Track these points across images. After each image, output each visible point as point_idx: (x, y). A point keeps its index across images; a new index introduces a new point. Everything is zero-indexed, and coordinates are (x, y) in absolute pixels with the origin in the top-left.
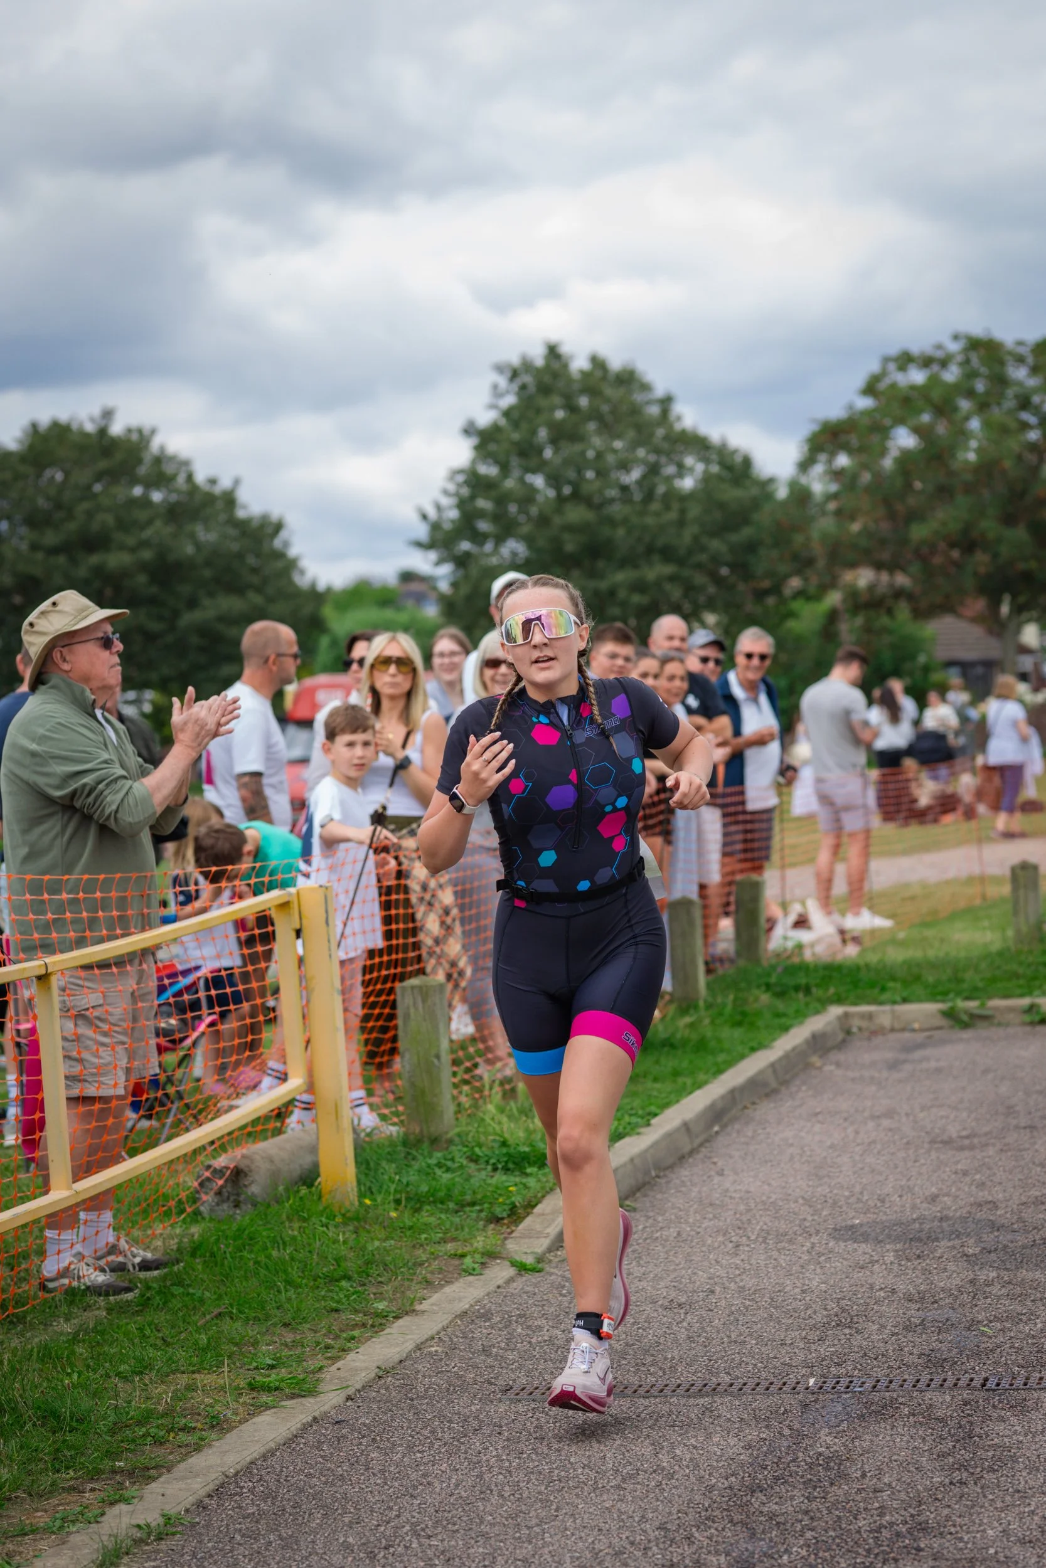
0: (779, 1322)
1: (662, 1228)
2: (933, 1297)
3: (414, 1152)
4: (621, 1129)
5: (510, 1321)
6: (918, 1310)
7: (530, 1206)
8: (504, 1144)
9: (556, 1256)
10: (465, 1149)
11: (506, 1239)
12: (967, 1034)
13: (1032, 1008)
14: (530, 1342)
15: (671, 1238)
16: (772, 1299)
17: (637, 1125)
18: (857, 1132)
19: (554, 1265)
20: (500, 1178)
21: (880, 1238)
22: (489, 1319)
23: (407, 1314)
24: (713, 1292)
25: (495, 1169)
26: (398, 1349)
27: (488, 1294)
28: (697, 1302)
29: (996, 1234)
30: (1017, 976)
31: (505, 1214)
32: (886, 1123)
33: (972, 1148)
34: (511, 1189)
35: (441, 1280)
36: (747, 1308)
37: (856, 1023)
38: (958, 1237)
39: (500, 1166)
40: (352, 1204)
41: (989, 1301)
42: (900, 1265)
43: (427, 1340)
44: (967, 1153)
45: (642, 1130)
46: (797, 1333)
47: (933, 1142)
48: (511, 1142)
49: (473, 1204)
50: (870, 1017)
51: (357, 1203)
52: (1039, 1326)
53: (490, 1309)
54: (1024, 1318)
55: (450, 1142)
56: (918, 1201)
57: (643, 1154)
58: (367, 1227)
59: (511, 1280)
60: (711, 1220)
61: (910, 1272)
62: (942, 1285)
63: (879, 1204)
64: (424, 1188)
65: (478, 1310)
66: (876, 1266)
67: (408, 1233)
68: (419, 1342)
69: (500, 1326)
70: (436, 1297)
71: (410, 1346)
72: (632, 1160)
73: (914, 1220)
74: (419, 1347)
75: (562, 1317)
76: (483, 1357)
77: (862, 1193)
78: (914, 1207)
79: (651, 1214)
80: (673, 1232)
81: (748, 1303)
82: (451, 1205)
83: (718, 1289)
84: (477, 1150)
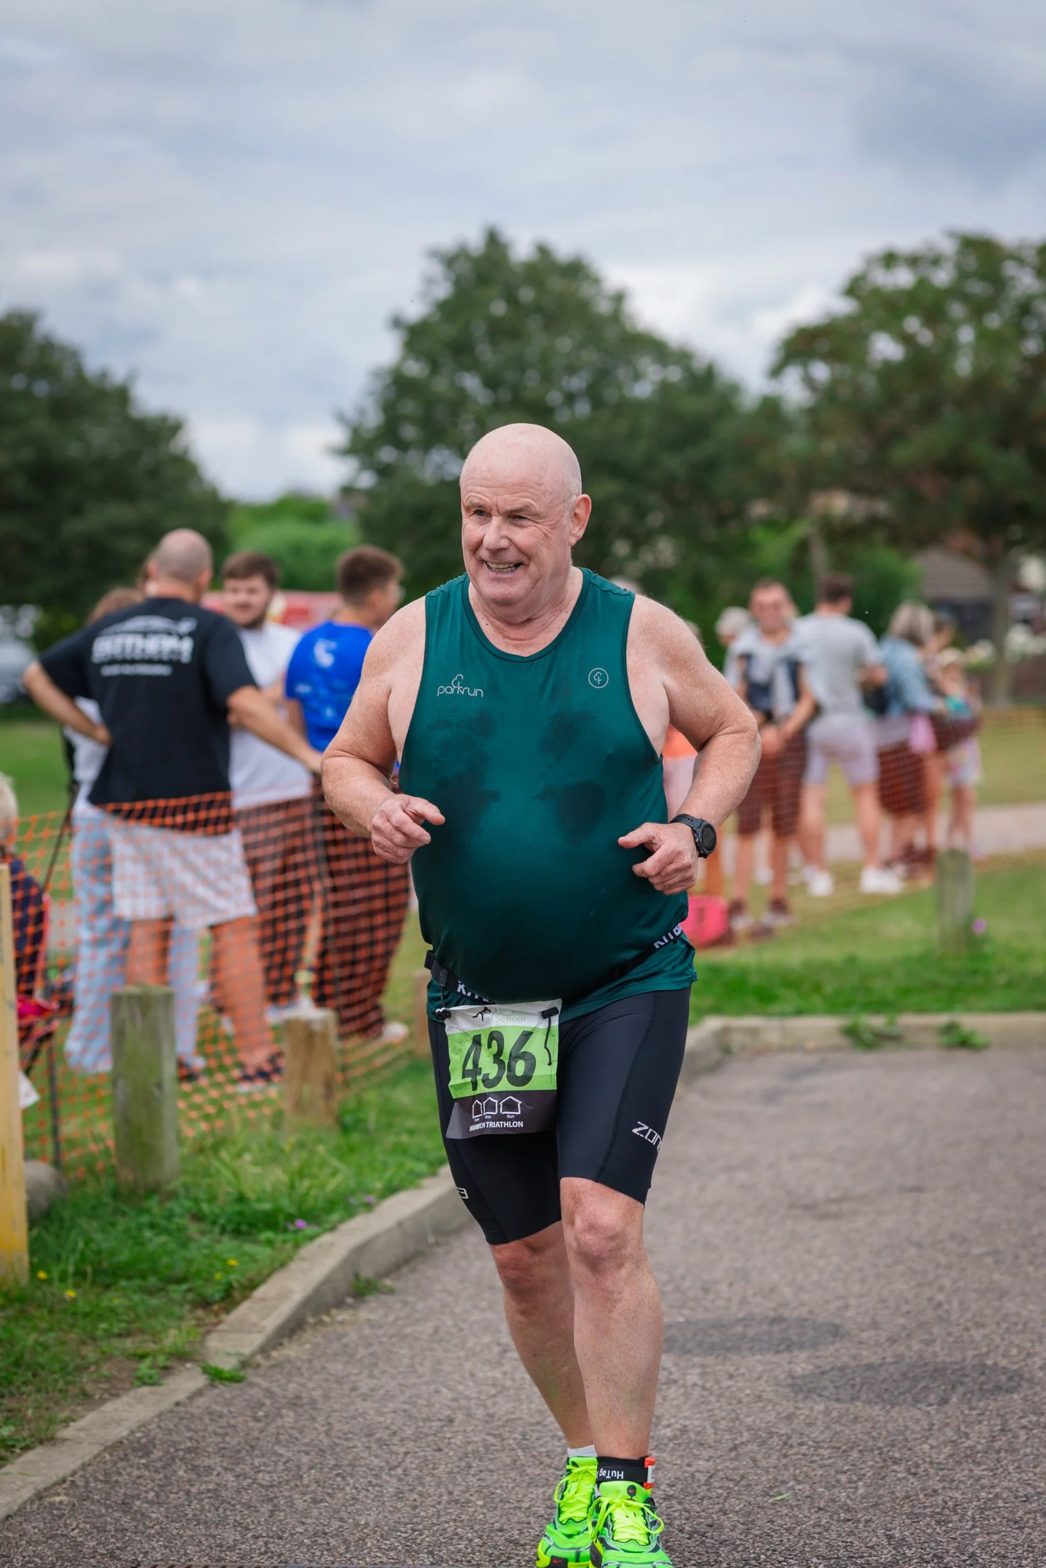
0: (522, 1473)
1: (418, 1321)
2: (736, 1439)
3: (123, 1207)
4: (396, 1182)
5: (173, 1459)
6: (708, 1460)
7: (251, 1286)
8: (241, 1199)
9: (268, 1357)
10: (188, 1204)
11: (209, 1332)
12: (870, 1058)
13: (950, 1028)
14: (188, 1493)
15: (425, 1337)
16: (524, 1435)
17: (420, 1176)
18: (702, 1188)
19: (261, 1371)
20: (228, 1245)
21: (690, 1345)
22: (147, 1454)
23: (41, 1442)
24: (451, 1421)
25: (223, 1230)
26: (8, 1498)
27: (160, 1415)
28: (427, 1435)
29: (838, 1345)
30: (935, 986)
31: (217, 1296)
32: (742, 1176)
33: (837, 1216)
34: (233, 1262)
35: (106, 1390)
36: (486, 1448)
37: (736, 1040)
38: (788, 1349)
39: (230, 1227)
40: (16, 1282)
41: (804, 1449)
42: (704, 1388)
43: (55, 1484)
44: (830, 1224)
45: (426, 1182)
46: (541, 1490)
47: (793, 1206)
48: (251, 1195)
49: (180, 1280)
50: (754, 1032)
51: (24, 1280)
52: (861, 1491)
53: (154, 1438)
54: (843, 1478)
55: (173, 1195)
56: (750, 1292)
57: (418, 1216)
58: (33, 1311)
59: (199, 1393)
60: (483, 1310)
61: (713, 1399)
62: (749, 1420)
63: (701, 1295)
64: (124, 1256)
65: (140, 1438)
66: (673, 1388)
67: (81, 1322)
68: (41, 1487)
69: (159, 1465)
70: (91, 1416)
71: (27, 1493)
72: (400, 1224)
73: (739, 1321)
74: (39, 1496)
75: (244, 1453)
76: (117, 1515)
77: (683, 1278)
78: (744, 1301)
79: (411, 1299)
80: (428, 1327)
81: (491, 1440)
82: (153, 1281)
83: (459, 1416)
84: (205, 1207)
